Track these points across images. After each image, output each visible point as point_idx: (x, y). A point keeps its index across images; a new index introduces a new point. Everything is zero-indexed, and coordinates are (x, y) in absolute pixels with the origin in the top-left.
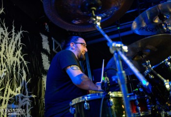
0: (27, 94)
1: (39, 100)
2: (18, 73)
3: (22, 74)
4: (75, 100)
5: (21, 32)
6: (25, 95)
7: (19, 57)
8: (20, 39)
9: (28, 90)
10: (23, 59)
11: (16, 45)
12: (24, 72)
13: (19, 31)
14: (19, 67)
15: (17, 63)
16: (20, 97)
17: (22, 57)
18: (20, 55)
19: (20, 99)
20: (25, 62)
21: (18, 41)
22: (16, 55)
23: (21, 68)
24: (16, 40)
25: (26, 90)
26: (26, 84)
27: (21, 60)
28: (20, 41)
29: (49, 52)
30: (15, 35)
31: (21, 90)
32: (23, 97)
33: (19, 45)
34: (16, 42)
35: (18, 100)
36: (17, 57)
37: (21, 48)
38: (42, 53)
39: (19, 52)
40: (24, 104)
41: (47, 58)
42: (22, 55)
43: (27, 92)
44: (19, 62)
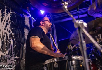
0: (13, 56)
1: (21, 60)
2: (8, 41)
3: (10, 42)
4: (47, 61)
5: (11, 13)
6: (12, 56)
7: (8, 30)
8: (10, 18)
9: (14, 53)
10: (11, 32)
11: (7, 22)
12: (12, 41)
13: (9, 12)
14: (8, 37)
15: (7, 34)
16: (8, 58)
17: (10, 30)
18: (9, 29)
19: (8, 59)
20: (12, 33)
21: (8, 19)
22: (7, 29)
23: (10, 37)
24: (7, 18)
25: (13, 53)
26: (13, 49)
27: (10, 32)
28: (10, 19)
29: (29, 27)
30: (7, 15)
31: (9, 53)
32: (10, 58)
33: (9, 22)
34: (7, 20)
35: (7, 59)
36: (7, 30)
37: (10, 24)
38: (24, 28)
39: (8, 27)
40: (11, 62)
41: (28, 31)
42: (10, 29)
43: (13, 54)
44: (8, 34)
